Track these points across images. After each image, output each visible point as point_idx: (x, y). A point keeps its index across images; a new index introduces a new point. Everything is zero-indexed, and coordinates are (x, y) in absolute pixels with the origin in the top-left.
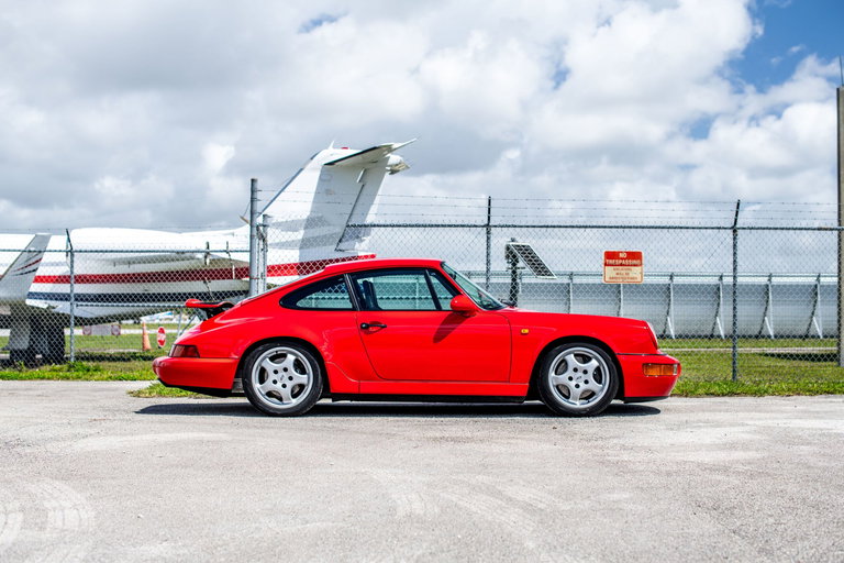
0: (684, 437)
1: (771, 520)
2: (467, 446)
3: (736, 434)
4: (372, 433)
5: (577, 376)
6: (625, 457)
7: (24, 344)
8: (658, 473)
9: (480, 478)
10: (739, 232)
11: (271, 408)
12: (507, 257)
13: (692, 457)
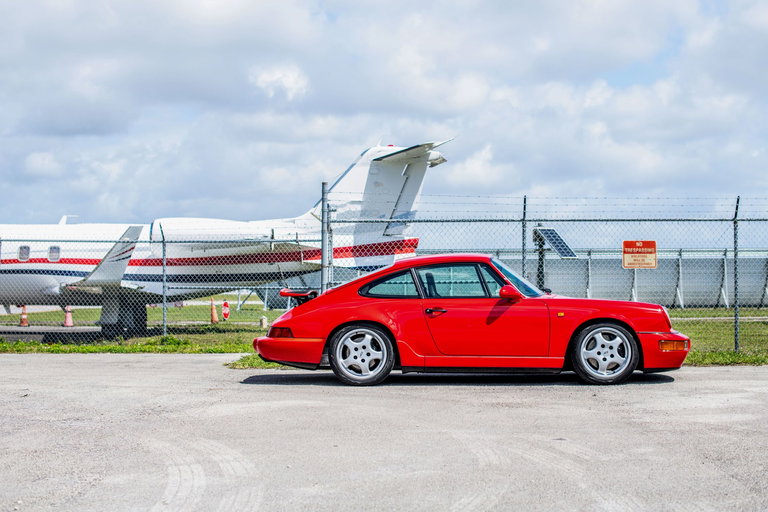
0: (694, 402)
1: (761, 468)
2: (520, 411)
3: (736, 399)
4: (440, 400)
5: (604, 351)
6: (647, 419)
7: (114, 319)
8: (675, 432)
9: (536, 436)
10: (739, 223)
11: (353, 379)
12: (535, 240)
13: (701, 419)
